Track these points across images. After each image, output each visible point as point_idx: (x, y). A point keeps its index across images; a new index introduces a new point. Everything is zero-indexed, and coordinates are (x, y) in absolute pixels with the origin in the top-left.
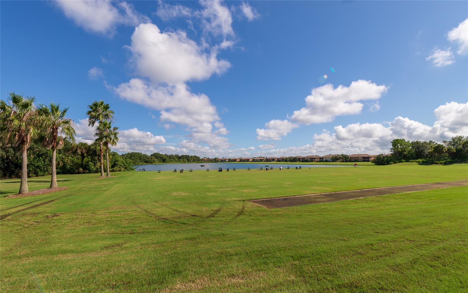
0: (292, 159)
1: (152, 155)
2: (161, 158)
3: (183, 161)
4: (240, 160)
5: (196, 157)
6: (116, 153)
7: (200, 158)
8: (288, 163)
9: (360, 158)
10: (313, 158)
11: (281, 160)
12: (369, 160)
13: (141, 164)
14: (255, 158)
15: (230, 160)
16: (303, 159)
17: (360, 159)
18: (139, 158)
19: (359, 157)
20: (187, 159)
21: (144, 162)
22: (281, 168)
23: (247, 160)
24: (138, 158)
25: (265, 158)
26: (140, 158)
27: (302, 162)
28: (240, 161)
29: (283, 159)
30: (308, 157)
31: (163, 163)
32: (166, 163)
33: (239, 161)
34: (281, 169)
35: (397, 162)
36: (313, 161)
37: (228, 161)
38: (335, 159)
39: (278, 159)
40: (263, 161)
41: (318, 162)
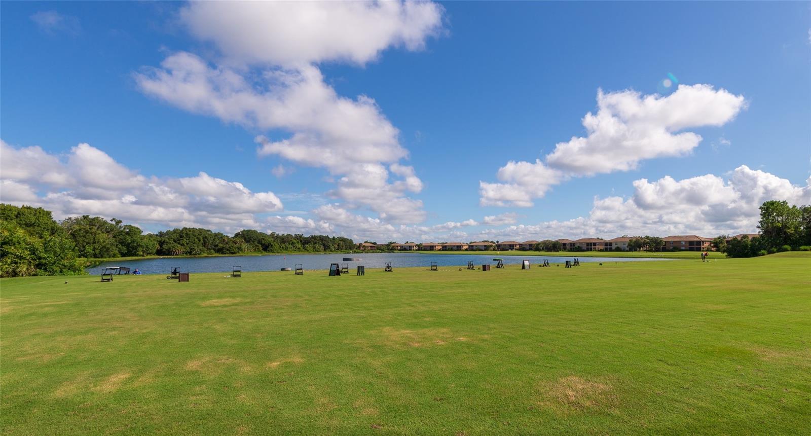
0: (551, 245)
1: (237, 235)
2: (260, 242)
3: (314, 248)
4: (443, 247)
5: (343, 240)
6: (137, 228)
7: (354, 243)
8: (542, 253)
9: (684, 243)
10: (591, 243)
11: (528, 247)
12: (700, 248)
13: (206, 255)
14: (475, 242)
15: (420, 248)
16: (571, 246)
17: (683, 246)
18: (202, 242)
19: (681, 241)
20: (324, 245)
21: (214, 250)
22: (526, 263)
23: (457, 246)
24: (199, 240)
25: (494, 243)
26: (204, 240)
27: (569, 251)
28: (443, 250)
29: (531, 245)
30: (581, 242)
31: (265, 253)
32: (271, 254)
33: (440, 250)
34: (527, 267)
35: (775, 250)
36: (591, 250)
37: (416, 250)
38: (635, 245)
39: (522, 245)
40: (491, 250)
41: (601, 251)
